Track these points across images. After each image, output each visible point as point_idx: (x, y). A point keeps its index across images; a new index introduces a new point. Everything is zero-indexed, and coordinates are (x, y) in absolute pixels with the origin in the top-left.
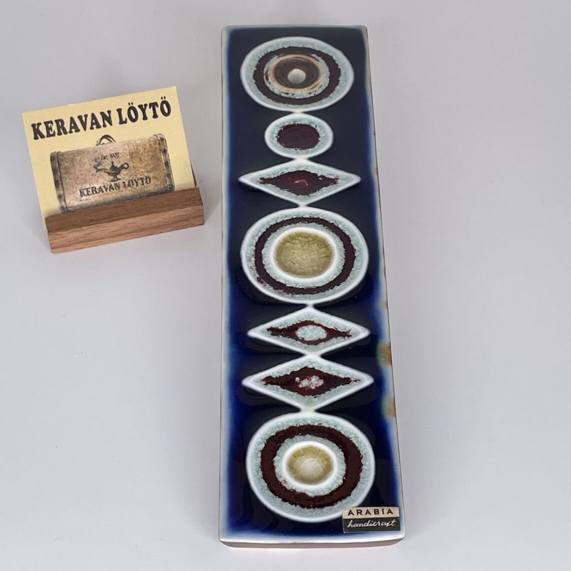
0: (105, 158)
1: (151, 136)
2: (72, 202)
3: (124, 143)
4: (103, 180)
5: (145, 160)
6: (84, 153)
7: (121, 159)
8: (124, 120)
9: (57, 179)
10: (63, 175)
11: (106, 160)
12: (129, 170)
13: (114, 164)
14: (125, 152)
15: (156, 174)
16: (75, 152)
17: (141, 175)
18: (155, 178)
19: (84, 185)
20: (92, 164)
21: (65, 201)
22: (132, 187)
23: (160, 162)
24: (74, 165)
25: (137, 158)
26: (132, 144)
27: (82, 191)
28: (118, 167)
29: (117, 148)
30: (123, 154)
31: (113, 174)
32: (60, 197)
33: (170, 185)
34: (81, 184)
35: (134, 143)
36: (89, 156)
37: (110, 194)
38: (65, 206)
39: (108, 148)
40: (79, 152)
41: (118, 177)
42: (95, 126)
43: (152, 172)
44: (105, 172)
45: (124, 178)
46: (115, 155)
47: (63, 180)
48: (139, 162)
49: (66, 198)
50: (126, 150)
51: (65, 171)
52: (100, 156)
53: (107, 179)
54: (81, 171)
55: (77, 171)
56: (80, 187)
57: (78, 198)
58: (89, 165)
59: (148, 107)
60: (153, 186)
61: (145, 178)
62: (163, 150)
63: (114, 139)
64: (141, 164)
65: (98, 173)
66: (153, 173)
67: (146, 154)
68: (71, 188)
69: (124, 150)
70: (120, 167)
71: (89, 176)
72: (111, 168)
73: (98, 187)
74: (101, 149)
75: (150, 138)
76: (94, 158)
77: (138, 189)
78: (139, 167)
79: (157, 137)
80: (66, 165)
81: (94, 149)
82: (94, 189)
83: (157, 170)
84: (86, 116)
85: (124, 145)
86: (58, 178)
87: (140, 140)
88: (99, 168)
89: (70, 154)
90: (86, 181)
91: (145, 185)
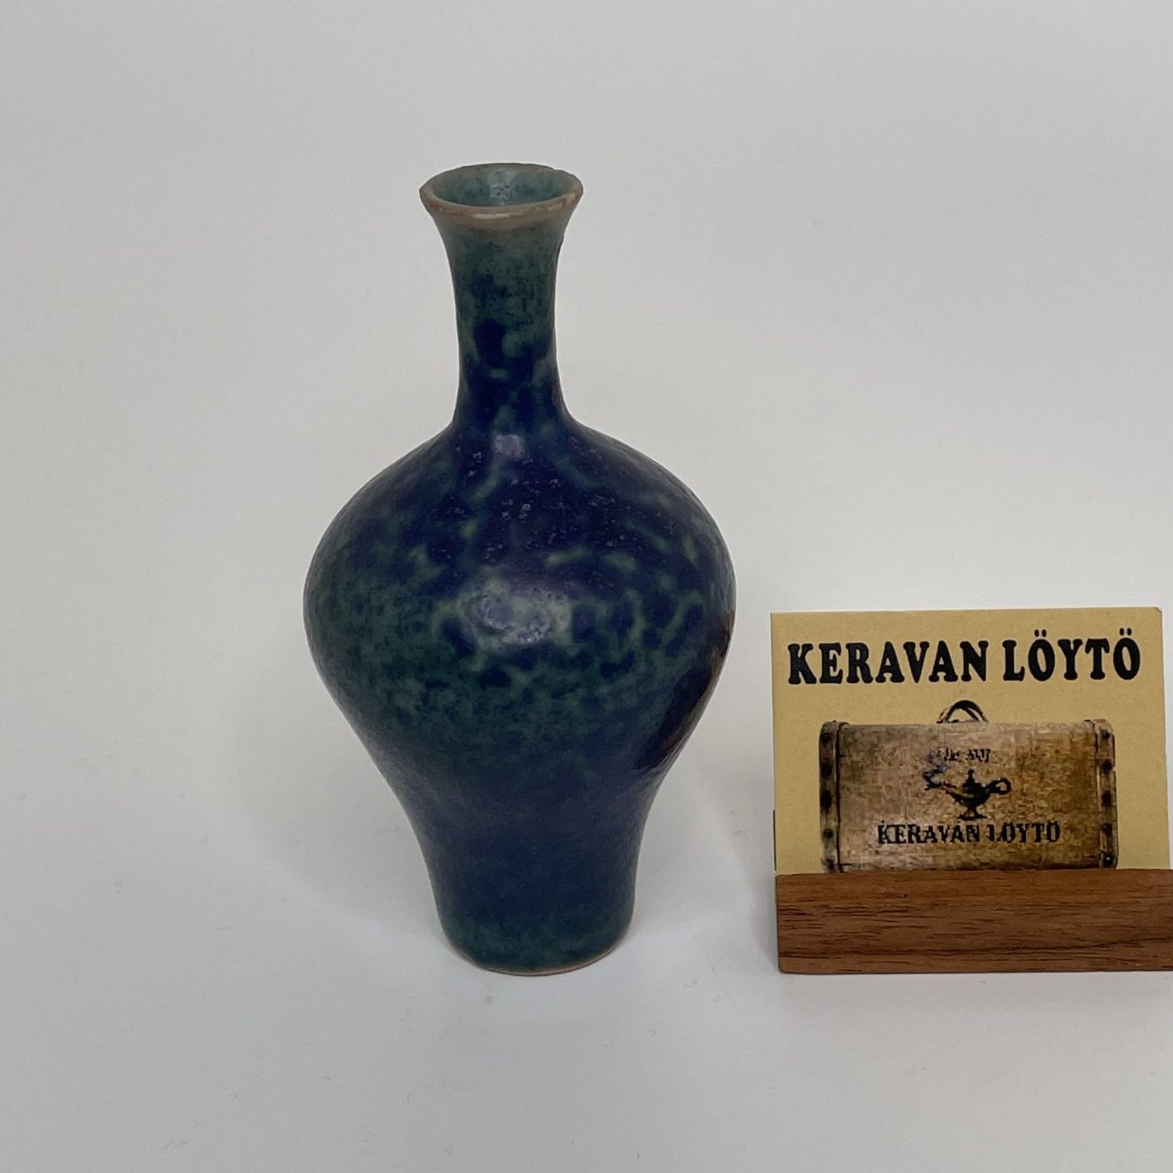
0: (953, 758)
1: (1079, 720)
2: (853, 852)
3: (1008, 729)
4: (942, 812)
5: (1051, 779)
6: (904, 736)
7: (994, 767)
8: (1017, 670)
9: (828, 789)
10: (842, 783)
11: (957, 763)
12: (1009, 798)
13: (974, 776)
14: (1006, 749)
15: (1076, 821)
16: (884, 729)
17: (1037, 815)
18: (1072, 828)
19: (892, 816)
20: (920, 768)
21: (838, 847)
22: (1009, 842)
23: (1092, 792)
24: (875, 762)
25: (1035, 770)
26: (1028, 733)
27: (883, 830)
28: (984, 785)
29: (987, 737)
30: (1000, 755)
31: (966, 800)
32: (827, 834)
33: (1106, 855)
34: (883, 812)
35: (1032, 733)
36: (916, 746)
37: (951, 849)
38: (836, 861)
39: (966, 733)
40: (891, 733)
41: (980, 810)
42: (941, 675)
43: (1066, 813)
44: (947, 792)
45: (993, 817)
46: (980, 754)
47: (843, 793)
48: (1036, 782)
49: (843, 840)
50: (1010, 745)
51: (849, 773)
52: (943, 750)
53: (950, 810)
54: (890, 779)
55: (880, 776)
56: (881, 818)
57: (870, 846)
58: (911, 768)
59: (1082, 648)
60: (1061, 847)
61: (1046, 824)
62: (1101, 762)
63: (984, 715)
64: (1042, 789)
65: (931, 791)
66: (1068, 815)
67: (1059, 766)
68: (859, 818)
69: (1003, 745)
70: (988, 787)
71: (907, 796)
72: (964, 785)
73: (924, 826)
74: (947, 734)
75: (1076, 725)
76: (925, 753)
77: (1024, 848)
78: (1036, 795)
79: (1094, 725)
80: (855, 758)
81: (930, 730)
82: (914, 829)
83: (1080, 809)
84: (925, 646)
85: (1006, 733)
86: (831, 786)
87: (1048, 726)
88: (936, 779)
89: (869, 734)
90: (898, 808)
91: (1045, 841)
